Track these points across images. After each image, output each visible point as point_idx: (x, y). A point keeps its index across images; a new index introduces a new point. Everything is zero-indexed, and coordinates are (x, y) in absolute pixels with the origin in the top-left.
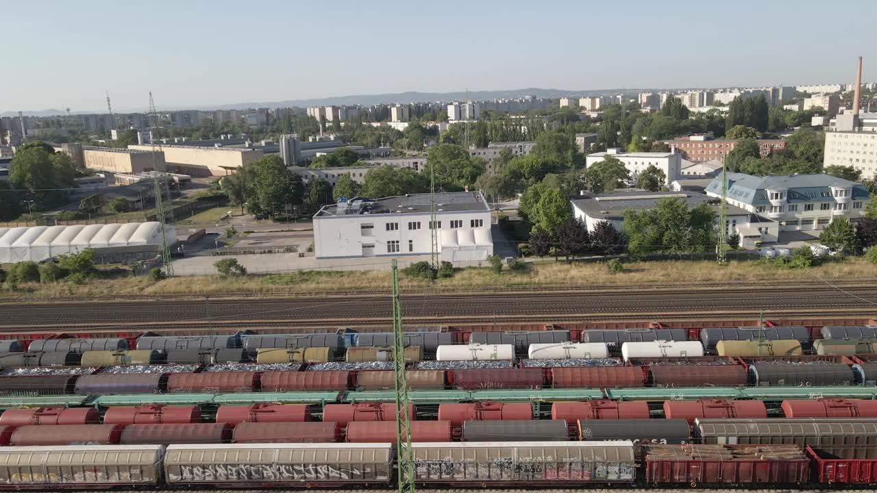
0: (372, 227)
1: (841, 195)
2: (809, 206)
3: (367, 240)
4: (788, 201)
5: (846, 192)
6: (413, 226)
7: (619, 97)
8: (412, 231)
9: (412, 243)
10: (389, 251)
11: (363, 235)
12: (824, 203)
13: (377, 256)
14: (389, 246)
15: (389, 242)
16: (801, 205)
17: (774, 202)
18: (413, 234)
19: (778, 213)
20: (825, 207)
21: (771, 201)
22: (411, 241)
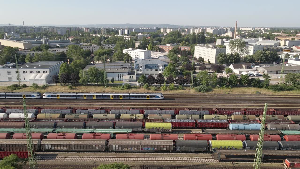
0: (11, 72)
1: (161, 67)
2: (152, 70)
3: (10, 76)
4: (145, 69)
5: (162, 66)
6: (24, 72)
7: (178, 29)
8: (24, 74)
9: (25, 77)
10: (17, 80)
11: (8, 74)
12: (156, 69)
13: (13, 81)
14: (17, 79)
15: (17, 77)
16: (150, 70)
17: (141, 68)
18: (24, 75)
19: (142, 72)
20: (157, 70)
21: (140, 68)
22: (24, 77)
